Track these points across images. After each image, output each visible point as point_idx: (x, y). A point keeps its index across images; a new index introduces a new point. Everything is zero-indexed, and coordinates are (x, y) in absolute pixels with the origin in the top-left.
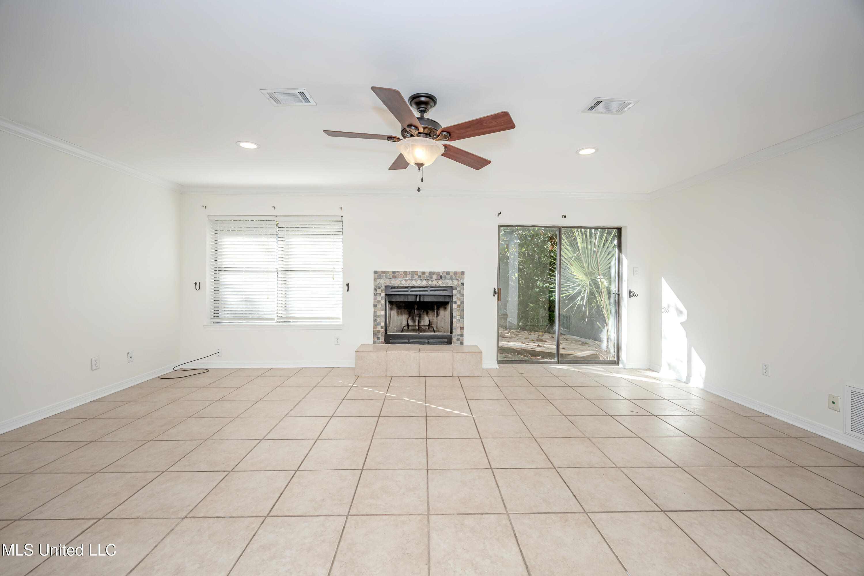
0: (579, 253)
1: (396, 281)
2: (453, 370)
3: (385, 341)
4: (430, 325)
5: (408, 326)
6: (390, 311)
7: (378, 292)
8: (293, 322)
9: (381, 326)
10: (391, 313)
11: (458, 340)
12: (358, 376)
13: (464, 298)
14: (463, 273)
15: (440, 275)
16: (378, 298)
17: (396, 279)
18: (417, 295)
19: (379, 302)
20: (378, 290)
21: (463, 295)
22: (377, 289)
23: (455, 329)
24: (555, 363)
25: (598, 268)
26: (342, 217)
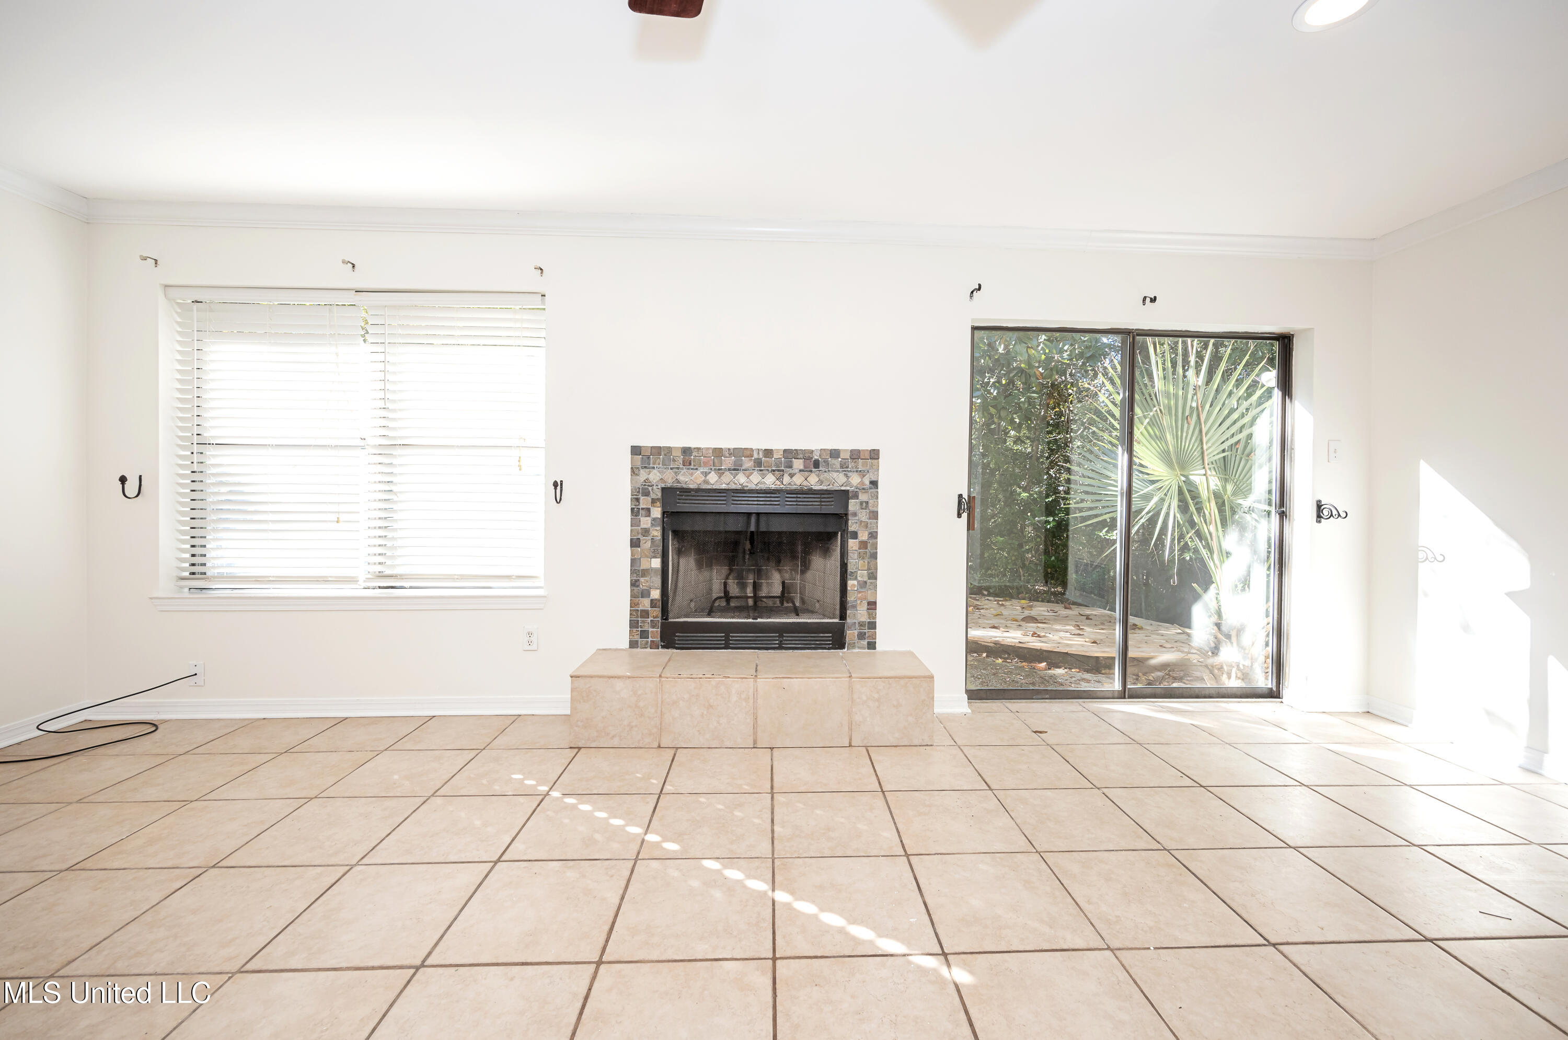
0: (1158, 410)
1: (692, 474)
2: (851, 729)
3: (662, 640)
4: (786, 595)
5: (727, 597)
6: (676, 557)
7: (641, 506)
8: (411, 588)
9: (652, 600)
10: (679, 563)
11: (861, 636)
12: (579, 748)
13: (877, 522)
14: (874, 454)
15: (812, 458)
16: (642, 523)
17: (692, 469)
18: (749, 515)
19: (646, 532)
20: (642, 498)
21: (874, 515)
22: (640, 496)
23: (854, 607)
24: (1116, 695)
25: (1202, 448)
26: (545, 296)
